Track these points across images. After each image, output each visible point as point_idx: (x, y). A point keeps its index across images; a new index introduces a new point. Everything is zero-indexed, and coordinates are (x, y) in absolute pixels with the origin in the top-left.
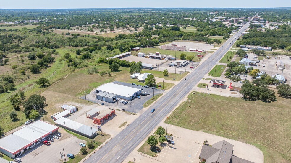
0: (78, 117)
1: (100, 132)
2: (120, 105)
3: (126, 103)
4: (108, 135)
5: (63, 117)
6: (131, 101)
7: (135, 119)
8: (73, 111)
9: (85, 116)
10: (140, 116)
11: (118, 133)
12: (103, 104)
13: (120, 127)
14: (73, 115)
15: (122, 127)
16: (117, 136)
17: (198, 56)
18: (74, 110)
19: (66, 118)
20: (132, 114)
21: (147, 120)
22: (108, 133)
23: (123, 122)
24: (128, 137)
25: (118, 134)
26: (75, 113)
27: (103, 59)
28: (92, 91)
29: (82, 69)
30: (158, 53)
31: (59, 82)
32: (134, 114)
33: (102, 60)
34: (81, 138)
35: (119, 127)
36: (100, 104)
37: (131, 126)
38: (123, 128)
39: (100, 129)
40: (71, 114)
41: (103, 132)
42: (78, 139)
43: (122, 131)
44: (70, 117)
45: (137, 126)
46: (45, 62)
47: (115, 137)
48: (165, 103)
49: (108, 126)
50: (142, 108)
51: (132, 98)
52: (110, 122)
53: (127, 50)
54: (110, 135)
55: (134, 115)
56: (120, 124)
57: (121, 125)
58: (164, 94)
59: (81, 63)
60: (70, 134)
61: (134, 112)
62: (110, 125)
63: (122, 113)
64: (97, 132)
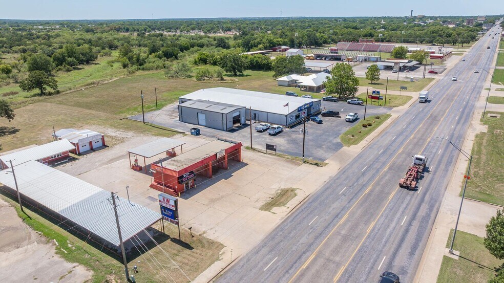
0: (101, 165)
1: (169, 228)
2: (257, 137)
3: (277, 131)
4: (211, 243)
5: (38, 161)
6: (292, 127)
7: (326, 178)
8: (88, 148)
9: (126, 163)
10: (343, 172)
11: (259, 238)
12: (197, 133)
13: (268, 206)
14: (82, 160)
15: (274, 209)
16: (256, 251)
17: (431, 56)
18: (91, 143)
19: (54, 166)
20: (305, 162)
21: (377, 184)
22: (211, 236)
23: (275, 187)
24: (321, 261)
25: (264, 244)
26: (93, 154)
27: (207, 57)
28: (169, 105)
29: (155, 71)
30: (335, 50)
31: (85, 89)
32: (314, 162)
33: (203, 56)
34: (70, 256)
35: (261, 209)
36: (187, 133)
37: (315, 204)
38: (281, 213)
39: (171, 214)
40: (77, 157)
41: (184, 228)
42: (57, 258)
43: (280, 228)
44: (69, 165)
45: (344, 209)
46: (70, 56)
47: (248, 258)
48: (419, 136)
49: (213, 201)
50: (339, 146)
51: (294, 118)
52: (220, 187)
53: (260, 46)
54: (220, 246)
55: (317, 165)
56: (265, 196)
57: (269, 200)
58: (394, 116)
59: (154, 61)
60: (29, 229)
61: (315, 158)
62: (222, 197)
63: (269, 158)
64: (157, 227)
